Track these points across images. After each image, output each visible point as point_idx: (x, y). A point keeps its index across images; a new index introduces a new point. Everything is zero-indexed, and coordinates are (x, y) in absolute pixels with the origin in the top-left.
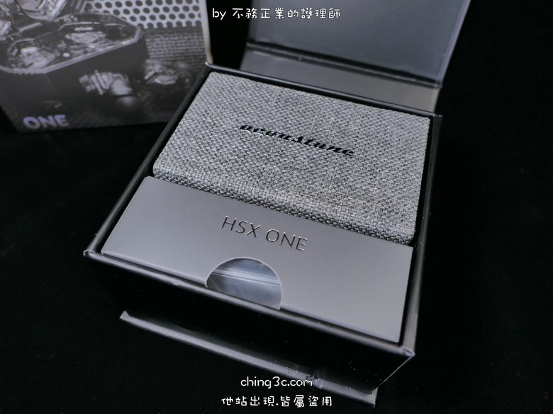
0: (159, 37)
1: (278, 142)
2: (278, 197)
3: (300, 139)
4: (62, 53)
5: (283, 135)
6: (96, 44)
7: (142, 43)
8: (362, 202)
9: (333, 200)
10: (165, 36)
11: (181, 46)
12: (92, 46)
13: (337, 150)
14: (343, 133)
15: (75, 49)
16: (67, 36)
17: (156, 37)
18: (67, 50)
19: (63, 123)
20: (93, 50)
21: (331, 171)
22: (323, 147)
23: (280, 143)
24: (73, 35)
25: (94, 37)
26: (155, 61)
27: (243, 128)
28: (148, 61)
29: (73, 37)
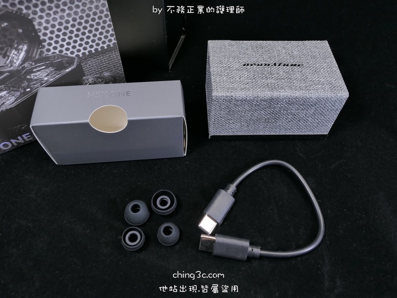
0: (90, 60)
1: (266, 69)
2: (282, 94)
3: (275, 64)
4: (25, 89)
5: (266, 65)
6: (49, 77)
7: (79, 67)
8: (320, 86)
9: (307, 88)
10: (94, 59)
11: (105, 62)
12: (46, 79)
13: (295, 65)
14: (292, 56)
15: (34, 84)
16: (28, 77)
17: (88, 61)
18: (28, 87)
19: (28, 138)
20: (47, 81)
21: (298, 75)
22: (288, 65)
23: (266, 68)
24: (32, 75)
25: (47, 72)
26: (89, 76)
27: (244, 65)
28: (84, 78)
29: (32, 76)
